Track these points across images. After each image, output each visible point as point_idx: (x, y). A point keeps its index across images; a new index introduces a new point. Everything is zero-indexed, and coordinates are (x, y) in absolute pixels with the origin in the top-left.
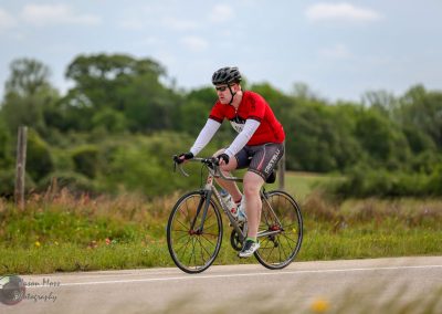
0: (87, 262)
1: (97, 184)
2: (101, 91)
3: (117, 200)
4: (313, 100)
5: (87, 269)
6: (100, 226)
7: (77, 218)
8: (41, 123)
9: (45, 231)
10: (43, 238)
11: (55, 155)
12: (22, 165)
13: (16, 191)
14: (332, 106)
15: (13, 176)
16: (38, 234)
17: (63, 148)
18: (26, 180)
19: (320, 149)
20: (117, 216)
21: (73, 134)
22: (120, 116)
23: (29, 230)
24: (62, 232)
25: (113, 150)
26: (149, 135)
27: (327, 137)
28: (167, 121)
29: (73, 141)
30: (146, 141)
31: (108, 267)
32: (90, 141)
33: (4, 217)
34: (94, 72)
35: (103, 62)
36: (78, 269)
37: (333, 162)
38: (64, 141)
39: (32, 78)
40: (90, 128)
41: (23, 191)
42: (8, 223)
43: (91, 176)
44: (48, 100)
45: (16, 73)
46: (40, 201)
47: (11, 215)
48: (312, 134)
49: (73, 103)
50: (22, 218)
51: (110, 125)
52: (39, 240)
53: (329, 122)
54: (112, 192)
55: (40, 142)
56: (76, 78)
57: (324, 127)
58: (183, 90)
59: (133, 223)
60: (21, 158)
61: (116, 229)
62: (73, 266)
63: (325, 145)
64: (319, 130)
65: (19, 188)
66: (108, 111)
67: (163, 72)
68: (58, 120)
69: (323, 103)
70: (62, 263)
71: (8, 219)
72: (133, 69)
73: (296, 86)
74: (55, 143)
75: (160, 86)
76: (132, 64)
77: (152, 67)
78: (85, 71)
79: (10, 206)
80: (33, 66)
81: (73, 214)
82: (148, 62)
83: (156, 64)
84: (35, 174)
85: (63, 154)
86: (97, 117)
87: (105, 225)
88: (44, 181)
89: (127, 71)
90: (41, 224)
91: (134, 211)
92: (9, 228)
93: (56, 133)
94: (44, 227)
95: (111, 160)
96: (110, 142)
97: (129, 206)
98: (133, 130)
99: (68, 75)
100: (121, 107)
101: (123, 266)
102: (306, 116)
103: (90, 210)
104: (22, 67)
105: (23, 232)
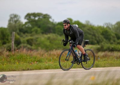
0: (31, 68)
1: (33, 47)
2: (34, 23)
3: (38, 51)
4: (91, 25)
5: (31, 70)
6: (34, 58)
7: (28, 56)
8: (18, 31)
9: (19, 60)
10: (19, 61)
11: (22, 40)
12: (13, 42)
13: (12, 49)
14: (96, 27)
15: (11, 45)
16: (18, 60)
17: (24, 38)
18: (14, 46)
19: (92, 38)
20: (39, 56)
21: (26, 34)
22: (39, 29)
23: (15, 59)
24: (24, 60)
25: (37, 38)
26: (47, 34)
27: (94, 35)
28: (52, 31)
29: (27, 36)
30: (46, 36)
31: (36, 69)
32: (31, 36)
33: (8, 56)
34: (32, 18)
35: (35, 15)
36: (28, 70)
37: (96, 42)
38: (24, 36)
39: (16, 19)
40: (31, 32)
41: (13, 49)
42: (9, 58)
43: (31, 45)
44: (20, 25)
45: (11, 18)
46: (18, 52)
47: (10, 55)
48: (90, 34)
49: (27, 26)
50: (13, 56)
51: (36, 32)
52: (18, 62)
53: (95, 31)
54: (37, 49)
55: (18, 36)
56: (27, 19)
57: (93, 32)
58: (56, 22)
59: (43, 58)
60: (13, 40)
61: (38, 59)
62: (27, 69)
63: (94, 37)
64: (92, 33)
65: (12, 48)
66: (36, 28)
67: (50, 18)
68: (23, 30)
69: (93, 26)
70: (24, 68)
71: (9, 57)
72: (42, 17)
73: (86, 21)
74: (22, 36)
75: (50, 21)
76: (42, 15)
77: (48, 16)
78: (30, 17)
79: (10, 53)
80: (16, 16)
81: (27, 55)
82: (46, 15)
83: (49, 16)
84: (16, 45)
85: (24, 39)
86: (33, 30)
87: (35, 58)
88: (19, 46)
89: (41, 17)
90: (18, 58)
91: (43, 54)
92: (10, 59)
93: (22, 34)
94: (19, 58)
95: (37, 41)
96: (36, 36)
97: (42, 53)
98: (43, 33)
99: (25, 18)
100: (39, 27)
101: (40, 69)
102: (89, 30)
103: (31, 54)
104: (13, 16)
105: (13, 60)
